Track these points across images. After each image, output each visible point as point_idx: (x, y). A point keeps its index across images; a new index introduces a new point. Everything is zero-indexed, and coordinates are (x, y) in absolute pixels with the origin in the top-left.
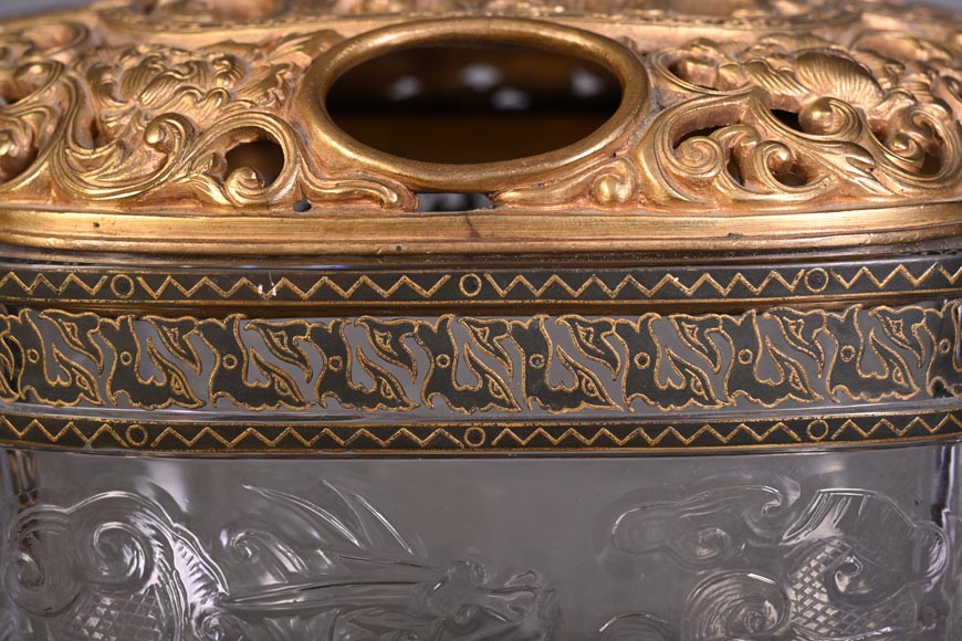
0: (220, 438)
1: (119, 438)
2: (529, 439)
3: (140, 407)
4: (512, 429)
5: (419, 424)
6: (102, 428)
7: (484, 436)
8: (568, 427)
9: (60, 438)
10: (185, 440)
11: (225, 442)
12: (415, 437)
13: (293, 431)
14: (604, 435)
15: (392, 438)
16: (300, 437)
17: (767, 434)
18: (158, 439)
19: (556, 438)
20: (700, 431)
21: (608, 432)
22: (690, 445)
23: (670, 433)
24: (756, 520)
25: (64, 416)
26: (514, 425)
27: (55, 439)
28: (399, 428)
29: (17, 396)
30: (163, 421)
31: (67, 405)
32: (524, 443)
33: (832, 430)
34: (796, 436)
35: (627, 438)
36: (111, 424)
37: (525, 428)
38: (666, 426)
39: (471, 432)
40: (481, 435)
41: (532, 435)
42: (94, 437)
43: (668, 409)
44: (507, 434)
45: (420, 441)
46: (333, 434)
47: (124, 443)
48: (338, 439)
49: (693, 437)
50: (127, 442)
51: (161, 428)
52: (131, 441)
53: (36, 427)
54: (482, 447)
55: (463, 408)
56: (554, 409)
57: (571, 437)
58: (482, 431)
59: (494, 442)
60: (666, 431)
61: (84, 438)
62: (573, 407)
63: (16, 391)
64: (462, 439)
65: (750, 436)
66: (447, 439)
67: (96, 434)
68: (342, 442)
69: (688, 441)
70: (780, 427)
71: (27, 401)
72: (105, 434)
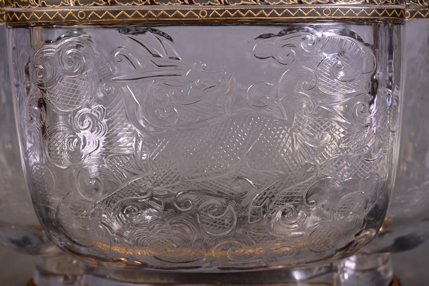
0: (111, 15)
1: (75, 16)
2: (223, 14)
3: (83, 6)
4: (216, 10)
5: (183, 9)
6: (69, 13)
7: (207, 13)
8: (237, 10)
9: (54, 18)
10: (99, 16)
11: (113, 16)
12: (182, 14)
13: (138, 12)
14: (250, 13)
15: (173, 14)
16: (140, 14)
17: (308, 13)
18: (89, 16)
19: (233, 14)
20: (284, 11)
21: (251, 11)
22: (281, 17)
23: (274, 12)
24: (305, 46)
25: (55, 10)
26: (217, 9)
27: (52, 18)
28: (176, 10)
29: (38, 5)
30: (91, 10)
31: (57, 6)
32: (221, 16)
33: (332, 12)
34: (319, 14)
35: (258, 14)
36: (72, 11)
37: (221, 10)
38: (272, 9)
39: (202, 12)
40: (205, 13)
41: (224, 13)
42: (66, 17)
43: (273, 4)
44: (215, 13)
45: (183, 15)
46: (152, 13)
47: (77, 18)
48: (154, 15)
49: (282, 14)
50: (78, 17)
51: (90, 12)
52: (79, 17)
53: (45, 14)
54: (206, 17)
55: (199, 4)
56: (232, 3)
57: (238, 13)
58: (206, 11)
59: (210, 16)
60: (272, 11)
61: (63, 17)
62: (238, 3)
63: (38, 3)
64: (198, 14)
65: (302, 13)
66: (193, 14)
67: (67, 15)
68: (155, 16)
69: (280, 15)
70: (313, 10)
71: (42, 6)
72: (70, 15)
